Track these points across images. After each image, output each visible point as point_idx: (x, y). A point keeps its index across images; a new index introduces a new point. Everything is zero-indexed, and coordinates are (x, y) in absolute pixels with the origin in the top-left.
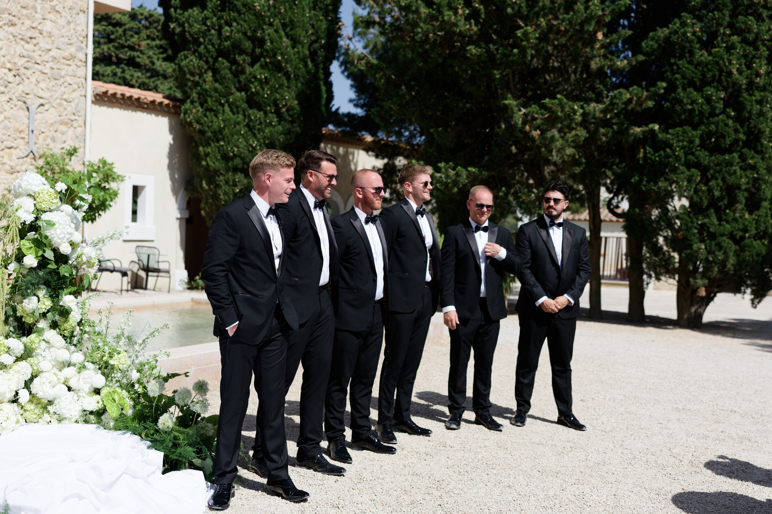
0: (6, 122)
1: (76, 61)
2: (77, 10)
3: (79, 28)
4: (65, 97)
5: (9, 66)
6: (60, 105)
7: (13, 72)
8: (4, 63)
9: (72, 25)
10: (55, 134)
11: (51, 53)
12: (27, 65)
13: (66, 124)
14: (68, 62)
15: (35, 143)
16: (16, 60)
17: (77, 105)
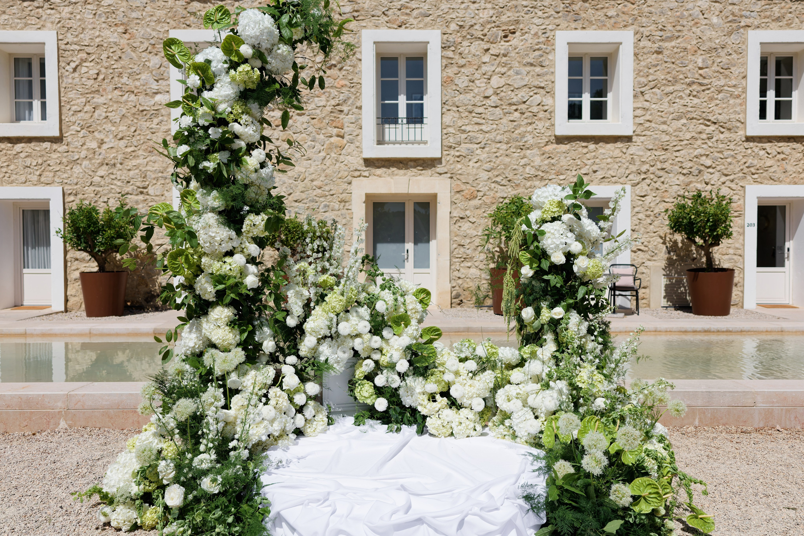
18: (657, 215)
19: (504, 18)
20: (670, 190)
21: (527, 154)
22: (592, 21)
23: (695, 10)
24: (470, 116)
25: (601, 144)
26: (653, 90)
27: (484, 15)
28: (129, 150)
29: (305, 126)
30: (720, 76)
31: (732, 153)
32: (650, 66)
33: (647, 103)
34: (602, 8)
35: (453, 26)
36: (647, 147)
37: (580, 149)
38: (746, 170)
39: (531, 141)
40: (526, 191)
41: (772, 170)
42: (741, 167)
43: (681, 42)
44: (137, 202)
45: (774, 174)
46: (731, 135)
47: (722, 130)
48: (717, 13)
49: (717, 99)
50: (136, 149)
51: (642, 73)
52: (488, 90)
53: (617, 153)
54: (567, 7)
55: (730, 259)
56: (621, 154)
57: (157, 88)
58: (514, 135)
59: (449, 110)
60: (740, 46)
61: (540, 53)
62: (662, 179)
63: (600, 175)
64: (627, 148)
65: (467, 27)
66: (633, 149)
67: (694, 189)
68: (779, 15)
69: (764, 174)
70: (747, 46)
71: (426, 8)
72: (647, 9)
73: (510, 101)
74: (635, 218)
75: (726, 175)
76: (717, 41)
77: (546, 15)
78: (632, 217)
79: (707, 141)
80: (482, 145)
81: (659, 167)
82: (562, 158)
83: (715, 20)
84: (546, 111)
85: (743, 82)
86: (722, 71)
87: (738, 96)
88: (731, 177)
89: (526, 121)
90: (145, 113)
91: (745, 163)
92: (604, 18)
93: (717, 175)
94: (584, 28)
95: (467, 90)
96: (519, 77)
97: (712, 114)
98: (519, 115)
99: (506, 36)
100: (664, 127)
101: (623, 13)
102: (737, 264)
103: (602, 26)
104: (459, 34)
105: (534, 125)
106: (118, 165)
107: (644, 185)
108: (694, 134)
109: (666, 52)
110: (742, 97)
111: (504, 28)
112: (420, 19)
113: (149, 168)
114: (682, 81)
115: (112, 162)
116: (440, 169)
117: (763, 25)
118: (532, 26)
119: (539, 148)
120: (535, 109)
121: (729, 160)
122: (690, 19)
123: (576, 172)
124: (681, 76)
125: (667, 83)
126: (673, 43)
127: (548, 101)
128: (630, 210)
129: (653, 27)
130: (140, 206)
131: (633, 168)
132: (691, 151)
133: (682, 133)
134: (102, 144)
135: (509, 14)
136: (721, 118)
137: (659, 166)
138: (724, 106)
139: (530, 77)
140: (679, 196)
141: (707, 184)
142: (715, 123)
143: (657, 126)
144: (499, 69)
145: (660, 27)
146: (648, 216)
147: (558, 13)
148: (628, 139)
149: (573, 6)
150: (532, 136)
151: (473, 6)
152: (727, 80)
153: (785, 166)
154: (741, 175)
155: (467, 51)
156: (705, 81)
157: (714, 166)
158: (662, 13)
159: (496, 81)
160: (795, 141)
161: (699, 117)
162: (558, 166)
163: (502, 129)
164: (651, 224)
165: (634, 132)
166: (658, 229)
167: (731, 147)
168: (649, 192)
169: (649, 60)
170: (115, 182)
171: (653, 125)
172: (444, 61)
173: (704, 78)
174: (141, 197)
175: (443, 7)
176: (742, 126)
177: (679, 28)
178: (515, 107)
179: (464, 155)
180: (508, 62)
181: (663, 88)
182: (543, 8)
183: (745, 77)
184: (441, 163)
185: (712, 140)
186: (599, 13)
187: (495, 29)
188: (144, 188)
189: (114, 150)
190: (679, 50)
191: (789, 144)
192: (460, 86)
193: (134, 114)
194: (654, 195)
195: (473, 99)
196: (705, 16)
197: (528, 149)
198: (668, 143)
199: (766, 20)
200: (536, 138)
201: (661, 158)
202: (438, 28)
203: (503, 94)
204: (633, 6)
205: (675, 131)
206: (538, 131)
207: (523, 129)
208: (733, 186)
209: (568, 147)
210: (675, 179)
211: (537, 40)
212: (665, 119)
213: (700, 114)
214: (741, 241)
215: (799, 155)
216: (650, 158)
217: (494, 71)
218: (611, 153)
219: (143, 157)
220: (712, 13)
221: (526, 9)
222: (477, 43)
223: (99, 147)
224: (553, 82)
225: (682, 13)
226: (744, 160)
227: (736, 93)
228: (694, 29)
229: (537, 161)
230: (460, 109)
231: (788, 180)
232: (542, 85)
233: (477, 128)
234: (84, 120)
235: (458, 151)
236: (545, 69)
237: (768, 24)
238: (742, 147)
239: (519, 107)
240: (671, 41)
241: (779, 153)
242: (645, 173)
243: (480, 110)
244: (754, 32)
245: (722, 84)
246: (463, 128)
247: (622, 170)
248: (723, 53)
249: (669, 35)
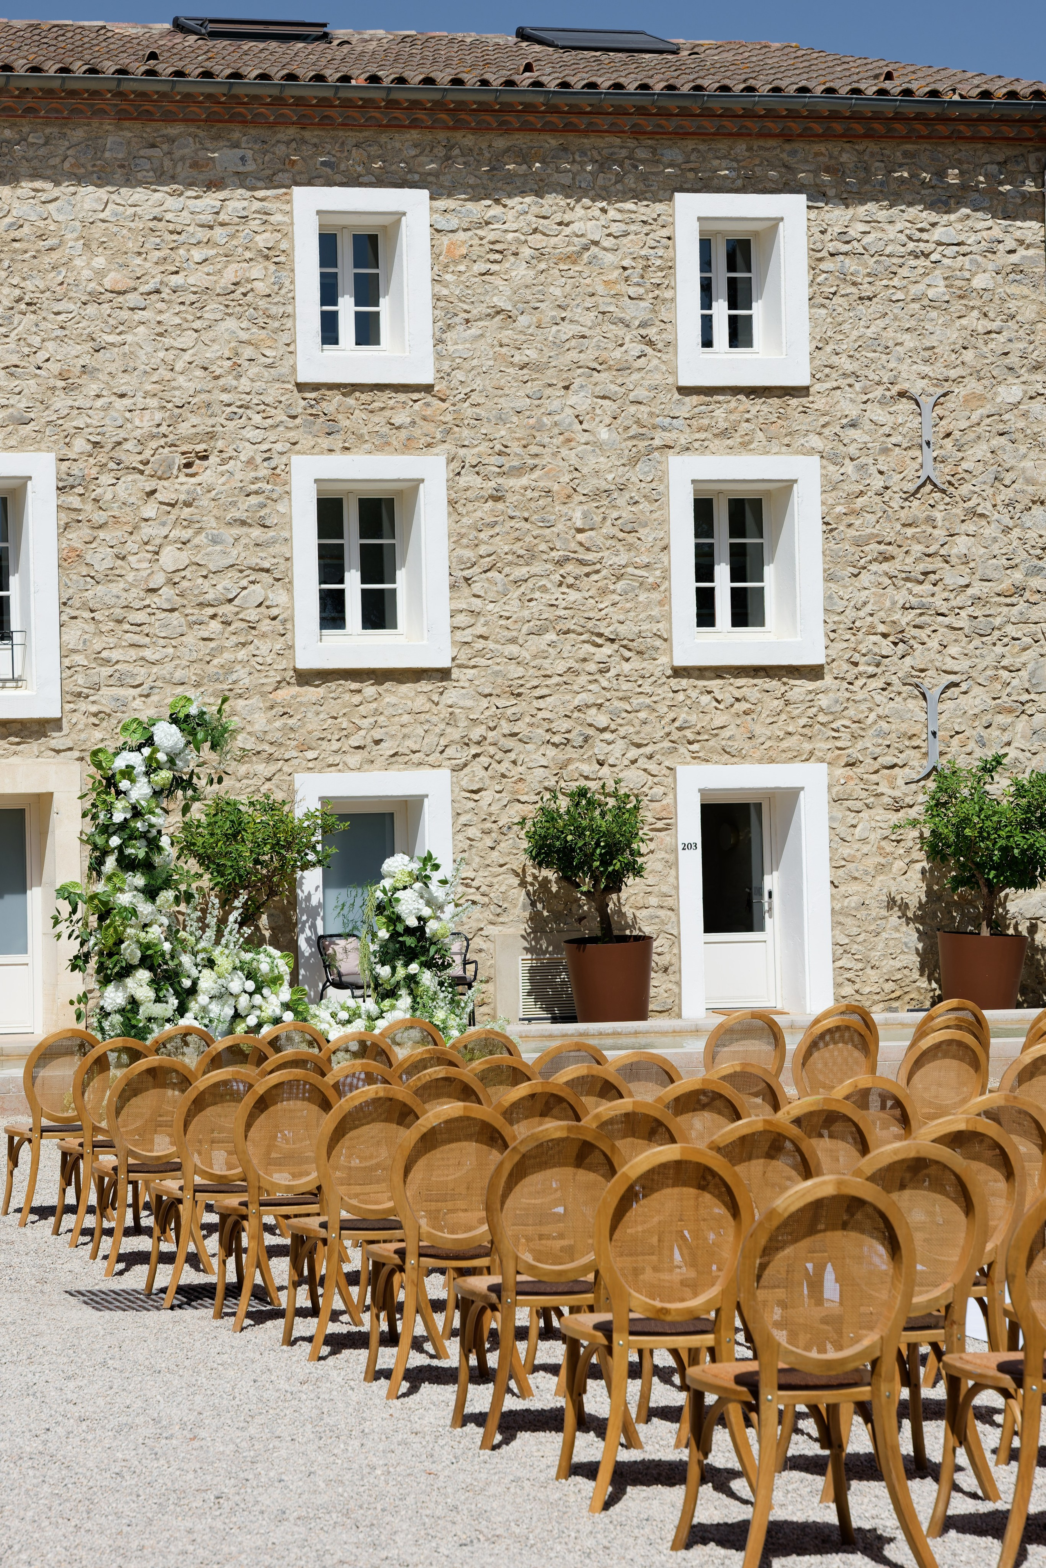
0: (883, 724)
1: (1027, 595)
2: (1026, 501)
3: (1032, 535)
4: (1005, 662)
5: (882, 628)
6: (996, 678)
7: (891, 638)
8: (872, 626)
9: (1016, 533)
10: (985, 733)
11: (970, 591)
12: (919, 621)
13: (1010, 711)
14: (1008, 600)
15: (942, 754)
16: (895, 617)
17: (1032, 674)
18: (505, 830)
19: (184, 429)
20: (529, 778)
21: (239, 708)
22: (362, 436)
23: (564, 415)
24: (119, 629)
25: (388, 685)
26: (489, 574)
27: (144, 423)
30: (619, 546)
31: (648, 701)
32: (480, 527)
33: (478, 601)
34: (383, 409)
35: (80, 445)
36: (480, 689)
37: (347, 696)
38: (675, 735)
39: (246, 681)
40: (238, 785)
41: (726, 733)
42: (667, 730)
43: (540, 478)
45: (730, 743)
46: (644, 664)
47: (627, 654)
48: (608, 420)
49: (614, 592)
51: (465, 541)
52: (155, 577)
53: (420, 703)
54: (312, 406)
55: (652, 917)
56: (429, 705)
58: (211, 669)
59: (75, 618)
60: (653, 485)
61: (260, 499)
62: (512, 756)
63: (387, 748)
64: (441, 693)
65: (110, 446)
66: (452, 696)
67: (576, 776)
68: (726, 425)
69: (711, 743)
70: (668, 487)
71: (22, 405)
72: (470, 412)
73: (201, 599)
74: (460, 837)
75: (639, 746)
76: (610, 477)
77: (269, 421)
78: (455, 833)
79: (597, 677)
80: (145, 689)
81: (506, 732)
82: (309, 715)
83: (604, 434)
84: (274, 619)
85: (663, 556)
86: (621, 535)
87: (656, 586)
88: (648, 750)
89: (234, 639)
91: (674, 720)
92: (386, 429)
93: (620, 744)
94: (347, 449)
95: (111, 577)
96: (218, 548)
97: (605, 623)
98: (220, 626)
99: (188, 465)
100: (513, 649)
101: (425, 419)
102: (665, 928)
103: (383, 446)
104: (91, 459)
105: (252, 647)
107: (476, 767)
108: (571, 663)
109: (511, 498)
110: (662, 588)
111: (184, 448)
112: (10, 428)
114: (545, 557)
116: (57, 740)
117: (696, 445)
118: (242, 445)
119: (263, 695)
120: (252, 615)
121: (642, 715)
122: (556, 431)
123: (339, 744)
124: (543, 547)
125: (516, 560)
126: (524, 481)
127: (278, 597)
128: (450, 822)
129: (484, 447)
131: (454, 734)
132: (568, 697)
133: (548, 661)
135: (194, 420)
136: (622, 630)
137: (506, 728)
138: (628, 605)
139: (241, 548)
140: (546, 789)
141: (601, 764)
142: (612, 641)
143: (499, 647)
144: (175, 533)
145: (498, 447)
146: (488, 832)
147: (294, 417)
148: (443, 674)
149: (324, 404)
150: (247, 669)
151: (120, 403)
152: (632, 554)
153: (751, 725)
154: (666, 744)
155: (109, 496)
156: (590, 557)
157: (613, 726)
158: (501, 420)
159: (170, 558)
160: (768, 676)
161: (580, 630)
162: (303, 731)
163: (187, 656)
164: (492, 848)
165: (453, 659)
166: (507, 859)
167: (646, 688)
168: (488, 782)
169: (479, 514)
171: (491, 645)
172: (62, 515)
173: (588, 549)
175: (58, 405)
176: (665, 645)
177: (534, 449)
178: (211, 611)
179: (108, 711)
180: (196, 518)
181: (507, 570)
182: (263, 407)
183: (665, 548)
184: (60, 729)
185: (608, 675)
186: (376, 419)
187: (167, 449)
190: (536, 494)
191: (755, 681)
192: (96, 567)
194: (498, 788)
195: (125, 595)
196: (585, 426)
197: (240, 696)
198: (521, 682)
199: (702, 435)
200: (256, 675)
201: (509, 712)
202: (49, 449)
203: (185, 584)
204: (444, 405)
205: (535, 657)
206: (260, 660)
207: (227, 656)
208: (652, 766)
209: (321, 691)
210: (537, 756)
211: (253, 474)
212: (515, 634)
213: (582, 621)
214: (671, 880)
215: (776, 702)
216: (487, 713)
217: (166, 537)
218: (409, 703)
220: (598, 419)
221: (229, 410)
222: (130, 478)
224: (287, 559)
225: (539, 420)
226: (672, 715)
227: (651, 580)
228: (564, 452)
229: (260, 722)
230: (97, 615)
231: (757, 754)
232: (266, 565)
233: (133, 653)
235: (93, 702)
236: (271, 533)
237: (706, 444)
238: (666, 687)
239: (220, 610)
240: (520, 475)
241: (738, 700)
242: (478, 743)
243: (140, 617)
244: (679, 458)
245: (623, 563)
246: (104, 654)
247: (431, 739)
248: (622, 501)
249: (516, 463)
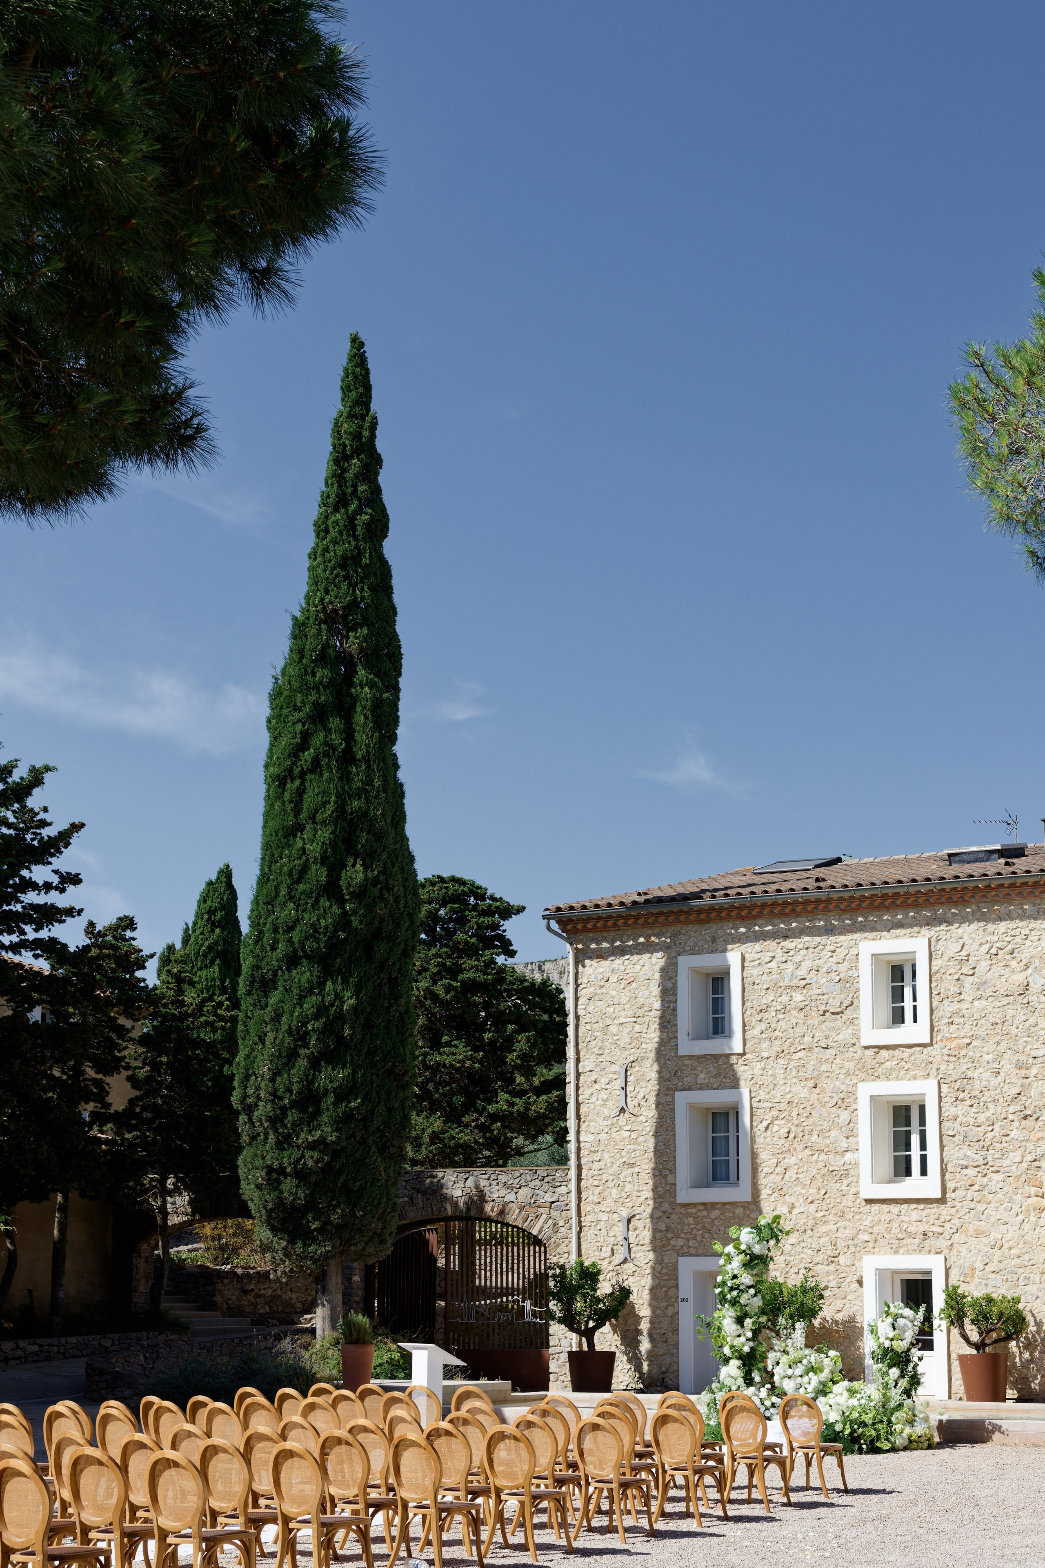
28: (820, 1214)
29: (1001, 1185)
44: (828, 1274)
50: (826, 1213)
57: (846, 1145)
90: (834, 1173)
106: (809, 1232)
113: (838, 1235)
115: (803, 1229)
130: (831, 1278)
134: (793, 1208)
170: (806, 1250)
174: (832, 1267)
188: (834, 1257)
189: (804, 1216)
193: (824, 1175)
219: (833, 1222)
223: (790, 1212)
234: (775, 1183)
